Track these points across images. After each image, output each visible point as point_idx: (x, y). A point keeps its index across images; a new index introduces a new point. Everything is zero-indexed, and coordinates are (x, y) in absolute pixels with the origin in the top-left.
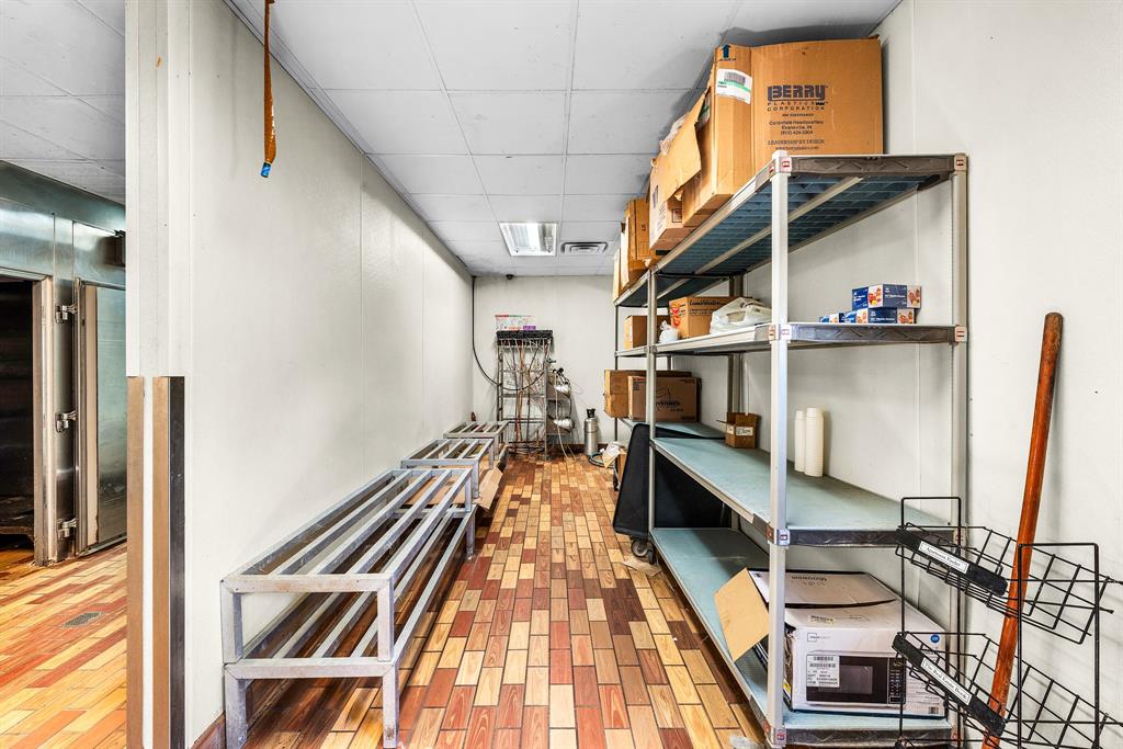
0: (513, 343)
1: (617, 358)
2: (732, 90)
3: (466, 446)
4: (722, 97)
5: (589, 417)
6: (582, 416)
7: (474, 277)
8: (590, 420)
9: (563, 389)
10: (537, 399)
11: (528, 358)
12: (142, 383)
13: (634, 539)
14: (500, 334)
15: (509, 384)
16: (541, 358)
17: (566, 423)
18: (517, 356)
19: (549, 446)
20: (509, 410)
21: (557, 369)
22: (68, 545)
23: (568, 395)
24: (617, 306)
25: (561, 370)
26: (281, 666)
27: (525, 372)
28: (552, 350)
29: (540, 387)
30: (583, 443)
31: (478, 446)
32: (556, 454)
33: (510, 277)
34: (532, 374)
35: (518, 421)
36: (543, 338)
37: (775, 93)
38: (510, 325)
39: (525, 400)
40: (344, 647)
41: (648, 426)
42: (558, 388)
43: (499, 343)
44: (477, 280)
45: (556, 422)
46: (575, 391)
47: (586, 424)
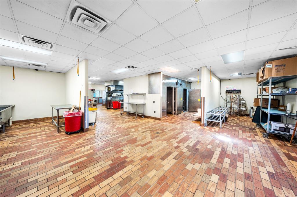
0: (230, 92)
1: (258, 96)
2: (268, 67)
3: (219, 111)
4: (267, 68)
5: (251, 108)
6: (249, 108)
7: (221, 80)
8: (252, 109)
9: (244, 102)
10: (236, 104)
11: (234, 96)
12: (202, 97)
13: (257, 124)
14: (227, 91)
15: (229, 100)
16: (237, 95)
17: (244, 109)
18: (231, 95)
19: (239, 114)
20: (229, 105)
21: (242, 98)
22: (175, 113)
23: (245, 103)
24: (258, 86)
25: (243, 98)
26: (210, 120)
27: (233, 98)
28: (241, 94)
29: (237, 101)
30: (249, 114)
31: (222, 112)
32: (241, 115)
33: (230, 79)
34: (235, 99)
35: (231, 108)
36: (239, 91)
37: (275, 66)
38: (229, 89)
39: (233, 104)
40: (216, 120)
41: (260, 107)
42: (242, 102)
43: (227, 92)
44: (221, 81)
45: (241, 109)
46: (247, 102)
47: (250, 110)
